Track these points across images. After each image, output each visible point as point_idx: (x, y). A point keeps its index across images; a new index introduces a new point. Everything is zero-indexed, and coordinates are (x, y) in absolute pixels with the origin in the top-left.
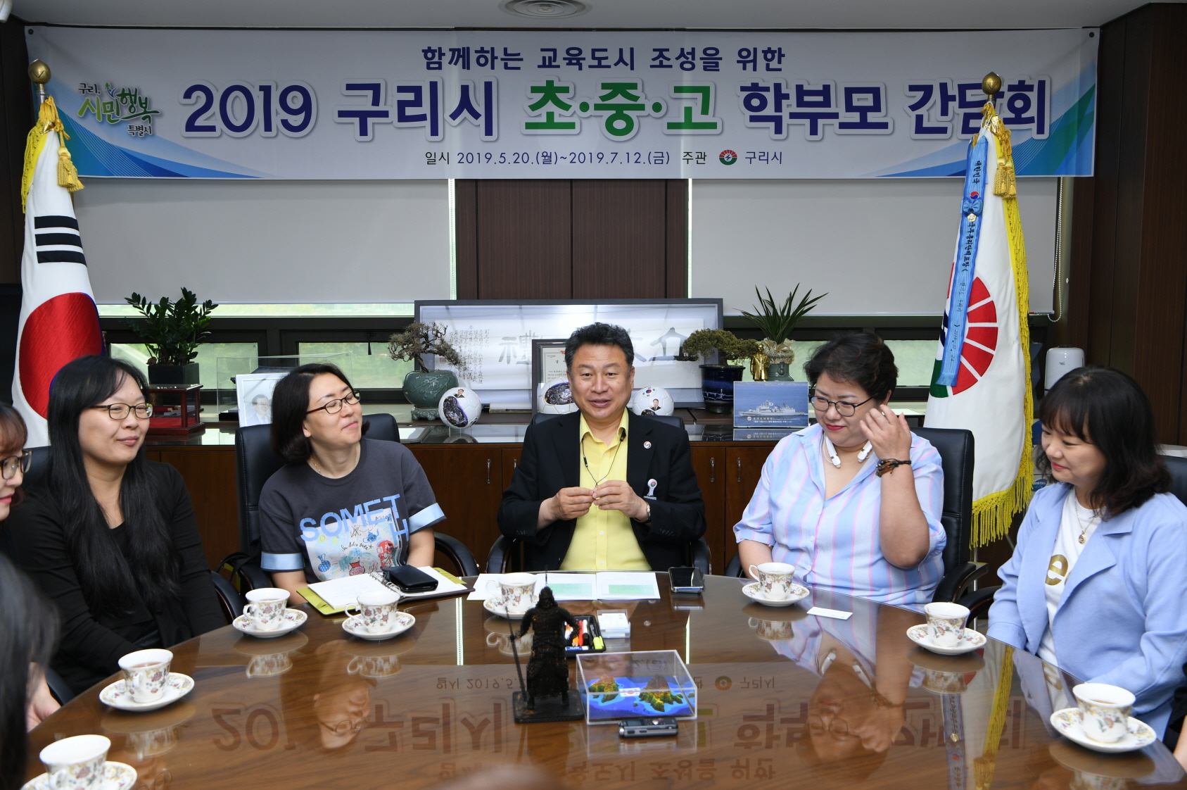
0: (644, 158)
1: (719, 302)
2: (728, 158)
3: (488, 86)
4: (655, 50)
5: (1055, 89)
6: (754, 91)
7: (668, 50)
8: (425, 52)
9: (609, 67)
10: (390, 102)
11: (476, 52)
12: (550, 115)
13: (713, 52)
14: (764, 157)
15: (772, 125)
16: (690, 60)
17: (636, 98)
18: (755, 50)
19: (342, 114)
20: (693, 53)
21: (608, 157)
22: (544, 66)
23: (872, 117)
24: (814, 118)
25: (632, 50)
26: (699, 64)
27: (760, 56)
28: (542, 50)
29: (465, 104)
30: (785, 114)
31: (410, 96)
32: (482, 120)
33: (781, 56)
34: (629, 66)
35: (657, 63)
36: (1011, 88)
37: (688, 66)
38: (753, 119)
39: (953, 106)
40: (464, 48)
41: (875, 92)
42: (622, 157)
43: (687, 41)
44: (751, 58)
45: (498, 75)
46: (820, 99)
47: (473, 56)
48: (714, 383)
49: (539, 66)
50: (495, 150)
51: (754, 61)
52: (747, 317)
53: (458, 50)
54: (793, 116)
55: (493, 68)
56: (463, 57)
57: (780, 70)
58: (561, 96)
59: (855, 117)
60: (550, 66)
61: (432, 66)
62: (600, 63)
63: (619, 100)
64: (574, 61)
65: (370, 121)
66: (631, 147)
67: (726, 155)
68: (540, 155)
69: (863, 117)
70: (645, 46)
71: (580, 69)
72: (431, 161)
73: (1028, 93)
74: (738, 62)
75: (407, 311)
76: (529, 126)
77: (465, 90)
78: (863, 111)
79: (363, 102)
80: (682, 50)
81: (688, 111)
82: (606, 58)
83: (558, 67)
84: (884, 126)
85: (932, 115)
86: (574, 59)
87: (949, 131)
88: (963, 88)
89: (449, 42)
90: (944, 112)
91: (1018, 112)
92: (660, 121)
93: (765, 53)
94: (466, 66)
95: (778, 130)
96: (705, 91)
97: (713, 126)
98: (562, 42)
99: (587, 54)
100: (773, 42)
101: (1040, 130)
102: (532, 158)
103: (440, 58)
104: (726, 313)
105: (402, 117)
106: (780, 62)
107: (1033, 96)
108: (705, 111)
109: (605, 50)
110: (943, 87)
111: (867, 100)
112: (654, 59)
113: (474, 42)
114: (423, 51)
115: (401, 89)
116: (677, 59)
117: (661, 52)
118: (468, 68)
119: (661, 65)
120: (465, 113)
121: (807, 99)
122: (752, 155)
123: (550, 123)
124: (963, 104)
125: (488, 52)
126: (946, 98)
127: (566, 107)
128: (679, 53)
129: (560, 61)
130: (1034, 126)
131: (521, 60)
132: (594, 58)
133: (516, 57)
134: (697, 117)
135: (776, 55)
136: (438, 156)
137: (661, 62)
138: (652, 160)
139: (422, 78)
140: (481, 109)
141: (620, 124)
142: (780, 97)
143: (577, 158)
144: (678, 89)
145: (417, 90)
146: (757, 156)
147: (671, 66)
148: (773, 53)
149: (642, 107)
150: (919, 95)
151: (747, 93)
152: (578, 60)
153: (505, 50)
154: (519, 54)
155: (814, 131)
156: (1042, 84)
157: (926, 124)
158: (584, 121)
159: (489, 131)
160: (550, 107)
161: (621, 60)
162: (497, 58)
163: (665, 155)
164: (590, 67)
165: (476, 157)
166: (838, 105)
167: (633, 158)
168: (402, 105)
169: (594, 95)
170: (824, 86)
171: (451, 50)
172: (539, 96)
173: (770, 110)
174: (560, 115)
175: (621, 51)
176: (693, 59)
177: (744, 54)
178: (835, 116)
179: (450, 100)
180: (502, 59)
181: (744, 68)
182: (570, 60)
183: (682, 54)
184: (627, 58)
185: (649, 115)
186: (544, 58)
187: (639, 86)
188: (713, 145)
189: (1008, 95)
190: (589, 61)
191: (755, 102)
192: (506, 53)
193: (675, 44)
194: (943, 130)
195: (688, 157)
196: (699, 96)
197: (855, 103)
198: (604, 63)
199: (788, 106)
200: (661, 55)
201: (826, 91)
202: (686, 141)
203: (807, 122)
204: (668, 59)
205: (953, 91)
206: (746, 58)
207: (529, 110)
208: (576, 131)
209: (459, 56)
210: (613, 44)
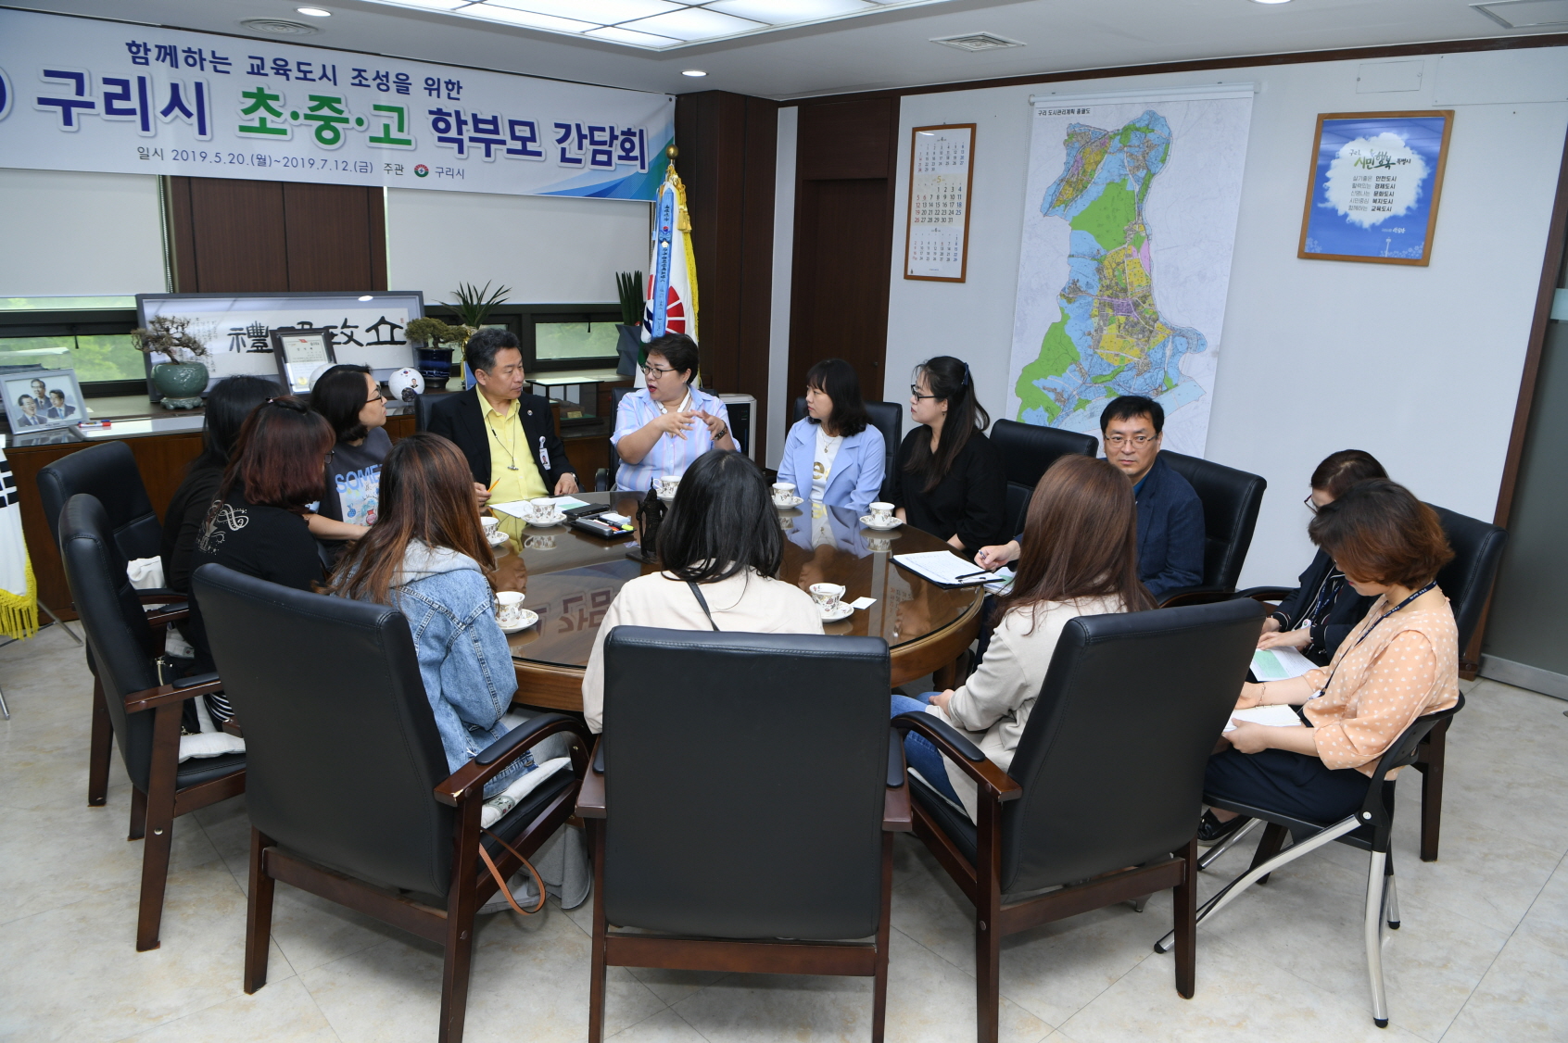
0: (351, 167)
1: (419, 294)
2: (421, 171)
3: (199, 87)
4: (354, 70)
5: (650, 137)
6: (439, 115)
7: (365, 71)
8: (130, 45)
9: (314, 80)
10: (96, 92)
11: (184, 51)
12: (263, 120)
13: (404, 77)
14: (450, 172)
15: (455, 146)
16: (385, 82)
17: (340, 112)
18: (439, 80)
19: (42, 101)
20: (387, 76)
21: (319, 163)
22: (252, 73)
23: (531, 146)
24: (488, 143)
25: (334, 67)
26: (393, 87)
27: (443, 86)
28: (250, 57)
29: (176, 102)
30: (465, 137)
31: (118, 89)
32: (195, 119)
33: (459, 88)
34: (332, 82)
35: (357, 81)
36: (623, 133)
37: (383, 87)
38: (441, 139)
39: (586, 142)
40: (170, 46)
41: (531, 125)
42: (331, 164)
43: (383, 66)
44: (435, 86)
45: (207, 75)
46: (491, 127)
47: (181, 56)
48: (430, 363)
49: (248, 73)
50: (211, 149)
51: (438, 89)
52: (445, 307)
53: (165, 47)
54: (472, 139)
55: (202, 69)
56: (170, 54)
57: (458, 99)
58: (272, 103)
59: (518, 145)
60: (259, 74)
61: (138, 60)
62: (305, 75)
63: (326, 112)
64: (281, 72)
65: (75, 111)
66: (340, 156)
67: (420, 169)
68: (255, 157)
69: (524, 146)
70: (346, 64)
71: (288, 79)
72: (144, 156)
73: (632, 138)
74: (426, 89)
75: (130, 304)
76: (243, 129)
77: (175, 88)
78: (524, 140)
79: (67, 90)
80: (378, 72)
81: (387, 127)
82: (311, 72)
83: (266, 75)
84: (539, 154)
85: (571, 147)
86: (281, 69)
87: (583, 162)
88: (592, 129)
89: (155, 38)
90: (580, 147)
91: (628, 151)
92: (362, 135)
93: (447, 83)
94: (174, 64)
95: (461, 151)
96: (400, 111)
97: (408, 142)
98: (270, 52)
99: (292, 66)
100: (454, 74)
101: (643, 167)
102: (248, 160)
103: (146, 54)
104: (426, 303)
105: (110, 110)
106: (458, 93)
107: (636, 140)
108: (401, 129)
109: (310, 64)
110: (578, 127)
111: (525, 132)
112: (354, 78)
113: (182, 41)
114: (127, 44)
115: (107, 81)
116: (374, 80)
117: (360, 72)
118: (177, 67)
119: (360, 84)
120: (177, 111)
121: (481, 126)
122: (440, 170)
123: (263, 128)
124: (593, 142)
125: (195, 53)
126: (581, 137)
127: (278, 114)
128: (375, 75)
129: (267, 70)
130: (638, 163)
131: (230, 64)
132: (300, 70)
133: (224, 61)
134: (394, 134)
135: (456, 86)
136: (152, 152)
137: (360, 81)
138: (358, 169)
139: (131, 73)
140: (193, 108)
141: (328, 134)
142: (461, 123)
143: (290, 162)
144: (377, 108)
145: (125, 84)
146: (445, 171)
147: (369, 86)
148: (453, 84)
149: (346, 121)
150: (563, 131)
151: (434, 117)
152: (286, 70)
153: (213, 53)
154: (227, 59)
155: (488, 154)
156: (641, 132)
157: (568, 156)
158: (295, 129)
159: (202, 131)
160: (262, 112)
161: (324, 75)
162: (205, 60)
163: (369, 165)
164: (297, 78)
165: (191, 155)
166: (504, 134)
167: (341, 166)
168: (109, 98)
169: (304, 107)
170: (493, 117)
171: (157, 46)
172: (251, 102)
173: (453, 133)
174: (272, 121)
175: (324, 66)
176: (387, 81)
177: (430, 82)
178: (503, 142)
179: (159, 98)
180: (211, 62)
181: (430, 95)
182: (278, 70)
183: (378, 76)
184: (330, 74)
185: (353, 128)
186: (252, 65)
187: (343, 101)
188: (409, 159)
189: (621, 138)
190: (294, 73)
191: (442, 125)
192: (214, 56)
193: (372, 65)
194: (579, 161)
195: (388, 168)
196: (395, 115)
197: (518, 134)
198: (309, 76)
199: (468, 131)
200: (360, 75)
201: (494, 121)
202: (387, 154)
203: (483, 145)
204: (367, 80)
205: (585, 131)
206: (432, 86)
207: (242, 114)
208: (288, 137)
209: (166, 54)
210: (317, 59)
